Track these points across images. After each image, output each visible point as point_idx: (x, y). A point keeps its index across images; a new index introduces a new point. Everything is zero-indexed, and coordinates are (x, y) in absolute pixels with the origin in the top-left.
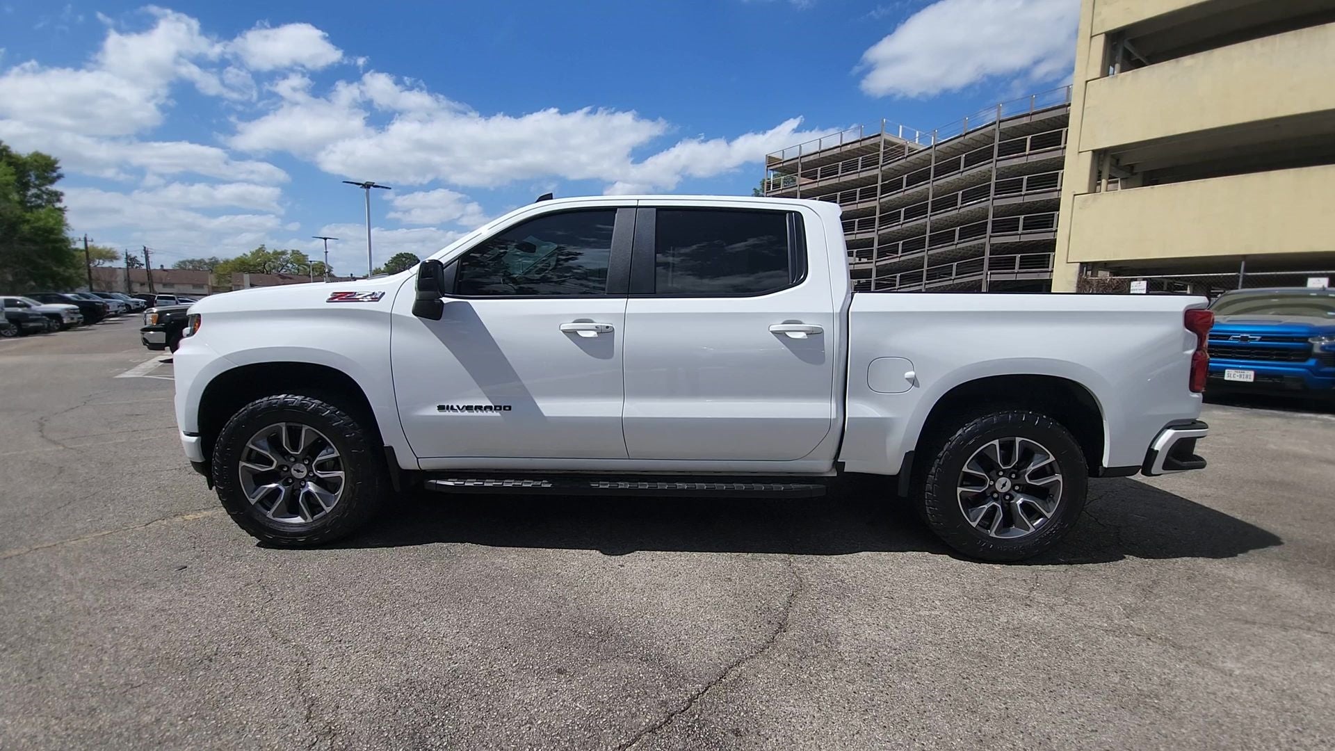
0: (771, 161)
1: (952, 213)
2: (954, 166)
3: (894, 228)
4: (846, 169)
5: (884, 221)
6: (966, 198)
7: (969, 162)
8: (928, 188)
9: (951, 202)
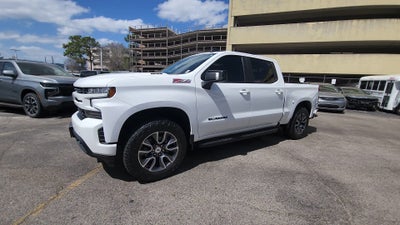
0: (131, 29)
2: (186, 41)
3: (172, 56)
4: (157, 36)
5: (169, 54)
9: (186, 51)
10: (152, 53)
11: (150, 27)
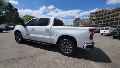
1: (114, 18)
2: (115, 12)
3: (105, 20)
4: (99, 13)
5: (104, 19)
6: (116, 16)
7: (116, 11)
8: (111, 15)
9: (114, 16)
10: (96, 20)
11: (100, 10)
